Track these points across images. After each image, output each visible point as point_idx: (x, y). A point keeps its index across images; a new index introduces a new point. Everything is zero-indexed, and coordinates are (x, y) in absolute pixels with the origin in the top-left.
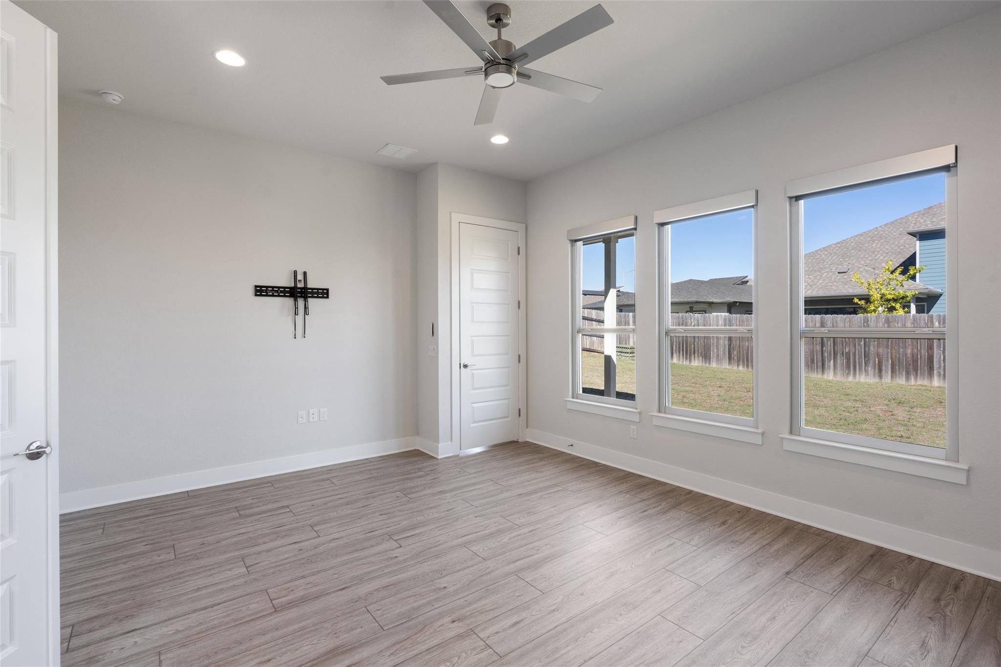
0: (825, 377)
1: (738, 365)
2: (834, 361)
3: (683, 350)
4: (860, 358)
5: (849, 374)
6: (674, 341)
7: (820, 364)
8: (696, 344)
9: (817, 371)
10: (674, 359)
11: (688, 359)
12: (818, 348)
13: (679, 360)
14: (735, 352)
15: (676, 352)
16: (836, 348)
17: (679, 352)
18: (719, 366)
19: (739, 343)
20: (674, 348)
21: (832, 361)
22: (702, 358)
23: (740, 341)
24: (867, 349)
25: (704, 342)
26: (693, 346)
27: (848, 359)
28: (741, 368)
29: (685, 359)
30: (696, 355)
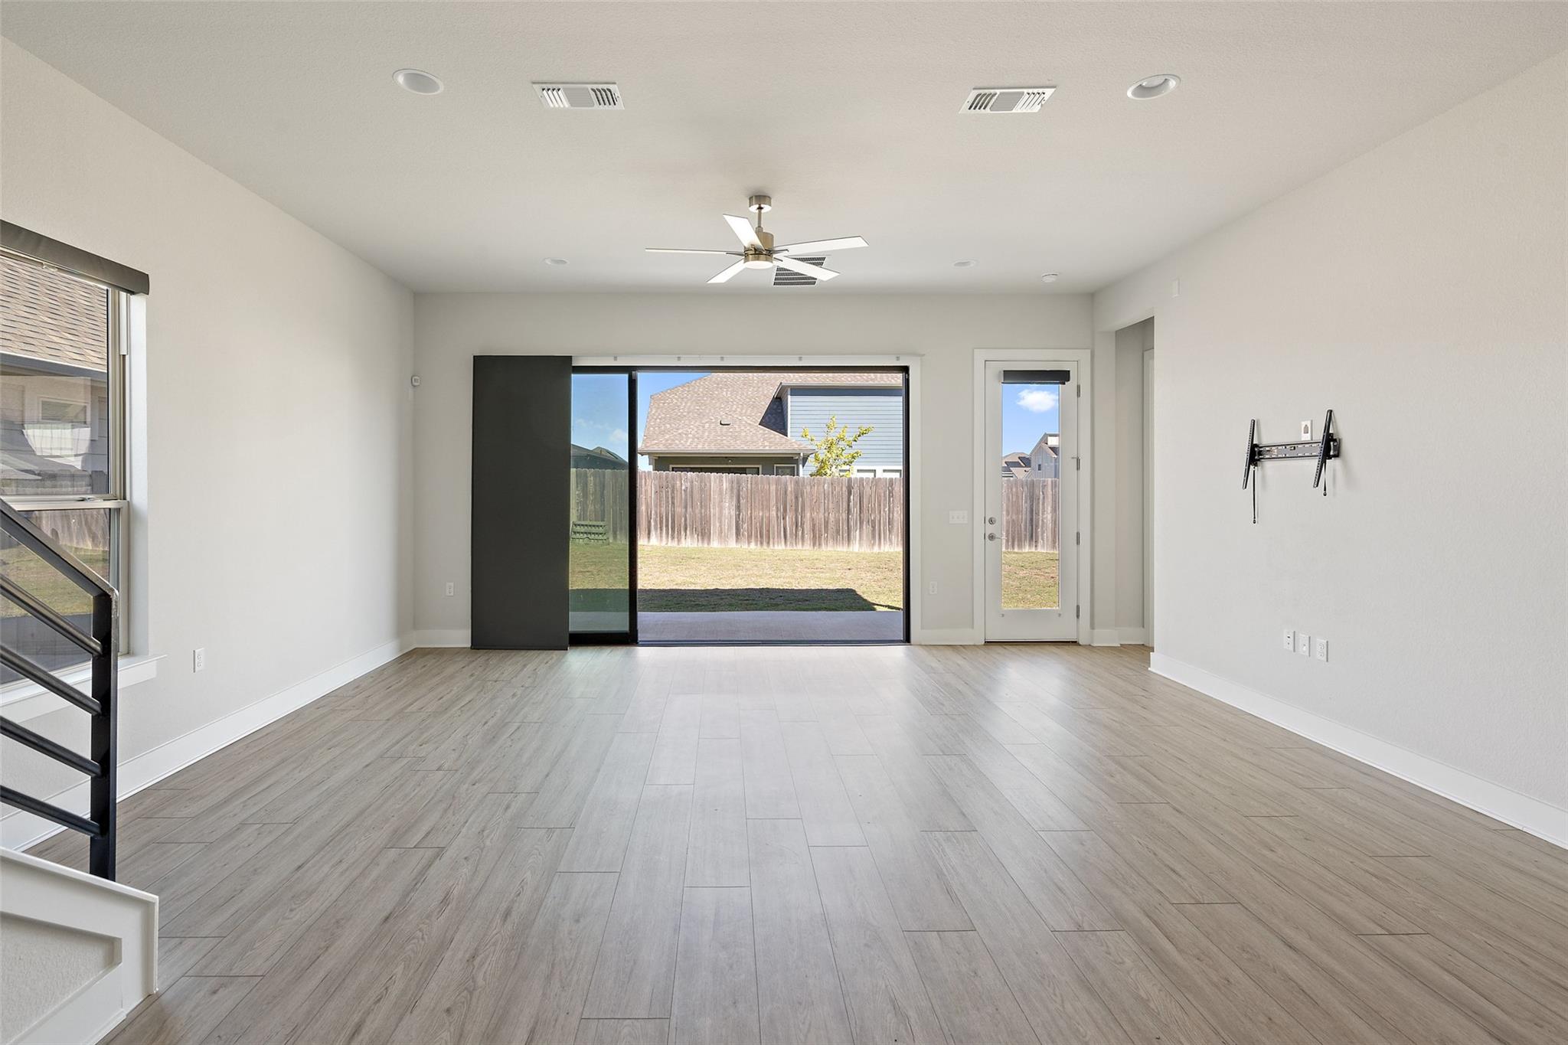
0: (851, 549)
1: (749, 543)
2: (860, 531)
3: (667, 526)
4: (885, 525)
5: (873, 545)
6: (653, 512)
7: (846, 535)
8: (688, 516)
9: (843, 543)
10: (651, 540)
11: (676, 539)
12: (844, 516)
13: (661, 540)
14: (745, 526)
15: (656, 529)
16: (862, 515)
17: (661, 529)
18: (723, 546)
19: (751, 513)
20: (653, 524)
21: (858, 531)
22: (698, 535)
23: (751, 510)
24: (891, 515)
25: (701, 513)
26: (683, 519)
27: (874, 527)
28: (753, 545)
29: (670, 539)
30: (688, 532)
